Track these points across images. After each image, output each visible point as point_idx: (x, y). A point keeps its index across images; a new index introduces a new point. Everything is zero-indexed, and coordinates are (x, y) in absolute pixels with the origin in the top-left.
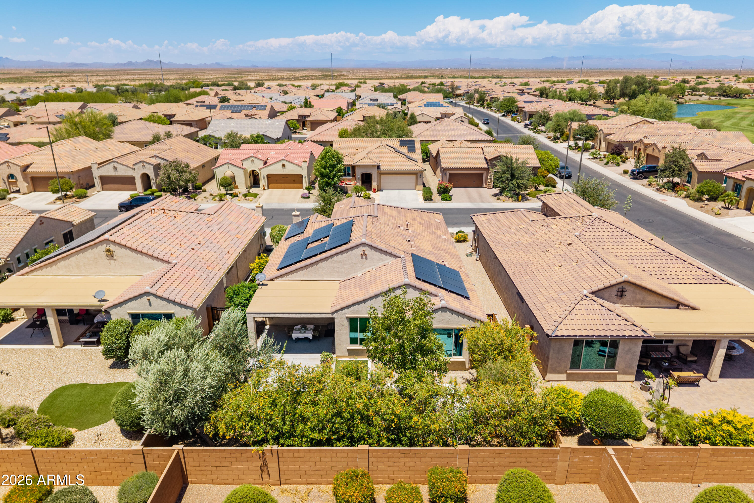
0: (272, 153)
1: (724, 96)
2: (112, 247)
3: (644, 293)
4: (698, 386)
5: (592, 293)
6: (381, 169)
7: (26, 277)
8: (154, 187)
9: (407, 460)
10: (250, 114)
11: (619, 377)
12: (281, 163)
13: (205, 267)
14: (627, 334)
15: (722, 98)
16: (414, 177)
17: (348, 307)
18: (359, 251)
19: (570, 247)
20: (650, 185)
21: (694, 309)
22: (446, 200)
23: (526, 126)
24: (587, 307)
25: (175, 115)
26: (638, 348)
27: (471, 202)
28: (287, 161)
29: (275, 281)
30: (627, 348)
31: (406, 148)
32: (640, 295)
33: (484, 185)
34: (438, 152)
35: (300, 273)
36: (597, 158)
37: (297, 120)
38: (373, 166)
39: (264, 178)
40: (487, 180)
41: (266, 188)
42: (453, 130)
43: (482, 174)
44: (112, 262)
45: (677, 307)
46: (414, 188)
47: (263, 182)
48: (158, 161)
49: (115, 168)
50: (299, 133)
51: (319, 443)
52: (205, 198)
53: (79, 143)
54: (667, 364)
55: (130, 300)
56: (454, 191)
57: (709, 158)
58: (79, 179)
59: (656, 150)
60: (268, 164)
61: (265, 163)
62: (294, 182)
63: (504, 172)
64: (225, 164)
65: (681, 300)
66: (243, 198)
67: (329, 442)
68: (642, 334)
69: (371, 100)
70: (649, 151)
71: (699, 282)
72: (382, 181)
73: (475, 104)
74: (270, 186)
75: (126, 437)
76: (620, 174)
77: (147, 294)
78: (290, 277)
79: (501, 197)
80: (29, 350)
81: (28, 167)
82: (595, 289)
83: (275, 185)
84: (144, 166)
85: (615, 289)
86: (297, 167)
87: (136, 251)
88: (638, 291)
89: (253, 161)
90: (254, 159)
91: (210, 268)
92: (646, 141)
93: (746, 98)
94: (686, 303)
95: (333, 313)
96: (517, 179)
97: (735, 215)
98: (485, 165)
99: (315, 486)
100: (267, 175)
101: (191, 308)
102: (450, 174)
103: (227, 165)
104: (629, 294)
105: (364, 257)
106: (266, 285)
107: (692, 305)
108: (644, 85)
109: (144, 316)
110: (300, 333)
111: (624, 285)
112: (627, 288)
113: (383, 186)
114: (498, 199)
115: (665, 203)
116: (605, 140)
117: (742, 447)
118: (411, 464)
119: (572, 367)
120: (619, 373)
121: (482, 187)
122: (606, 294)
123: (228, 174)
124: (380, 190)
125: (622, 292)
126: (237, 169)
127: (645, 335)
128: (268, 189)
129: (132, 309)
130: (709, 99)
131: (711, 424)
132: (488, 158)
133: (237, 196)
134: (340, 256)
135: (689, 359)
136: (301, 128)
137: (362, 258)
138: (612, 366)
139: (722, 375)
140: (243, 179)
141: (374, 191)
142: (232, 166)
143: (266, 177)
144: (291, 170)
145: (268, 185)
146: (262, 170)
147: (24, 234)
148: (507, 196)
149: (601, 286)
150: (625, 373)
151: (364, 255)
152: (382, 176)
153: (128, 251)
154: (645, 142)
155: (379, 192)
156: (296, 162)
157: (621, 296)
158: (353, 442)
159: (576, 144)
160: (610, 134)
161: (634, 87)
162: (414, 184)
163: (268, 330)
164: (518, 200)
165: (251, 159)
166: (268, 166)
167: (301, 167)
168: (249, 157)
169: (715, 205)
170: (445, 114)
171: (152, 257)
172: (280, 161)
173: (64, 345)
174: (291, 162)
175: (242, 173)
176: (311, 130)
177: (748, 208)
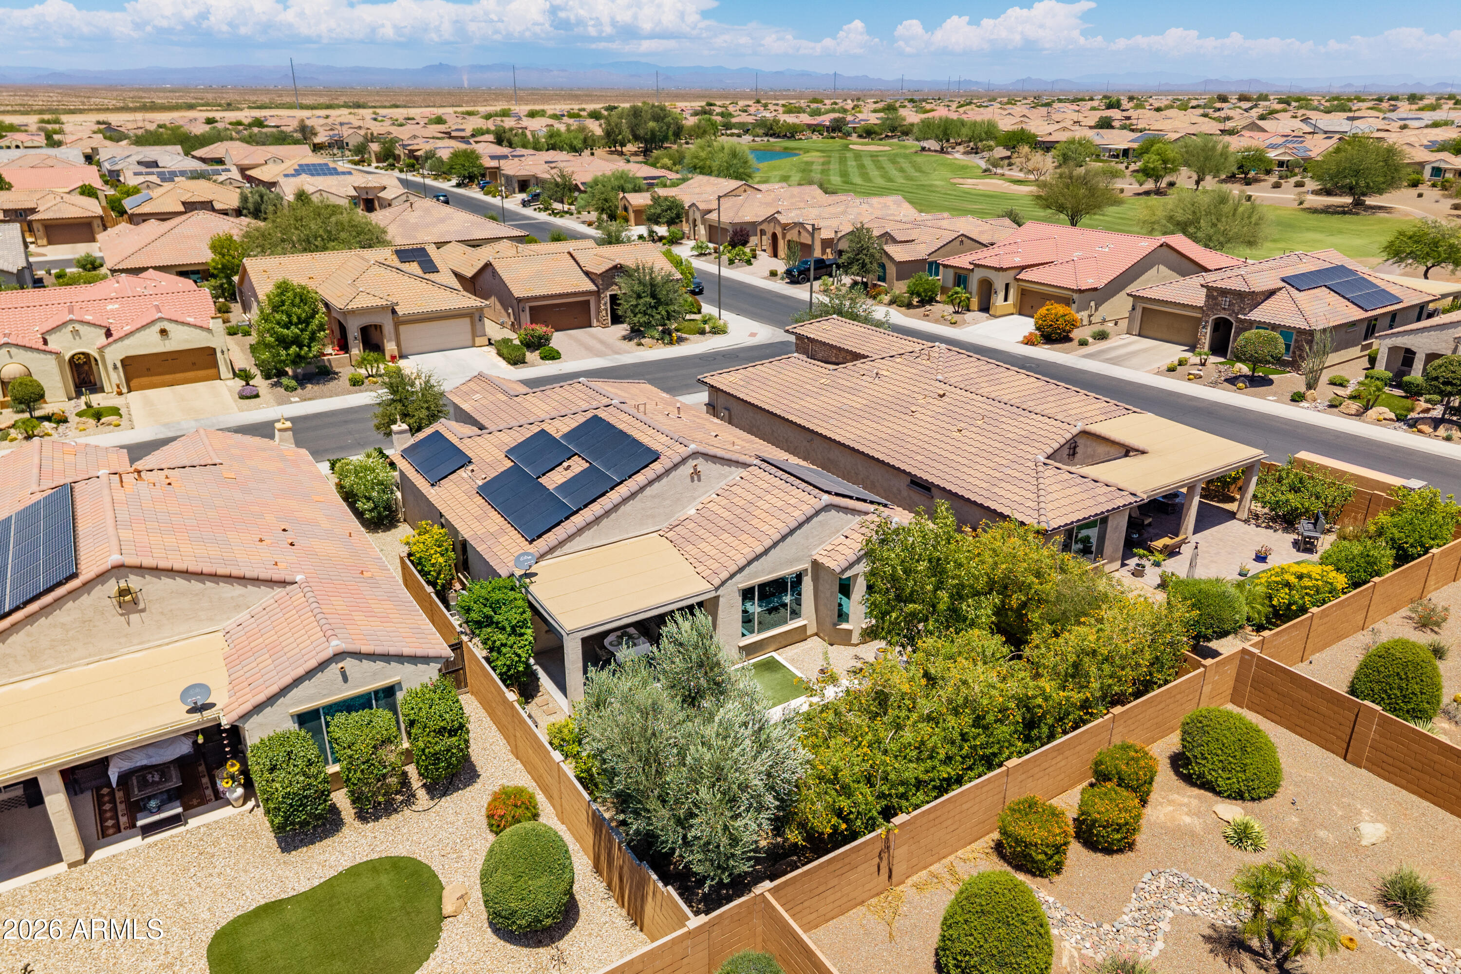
0: (110, 307)
1: (771, 136)
2: (134, 582)
3: (1094, 444)
5: (1048, 458)
6: (399, 313)
12: (157, 327)
13: (356, 574)
15: (772, 140)
16: (467, 320)
17: (742, 569)
18: (686, 470)
19: (947, 399)
20: (826, 291)
21: (1143, 452)
22: (551, 359)
23: (525, 204)
26: (1125, 522)
27: (597, 356)
28: (171, 320)
29: (548, 561)
30: (1115, 524)
31: (415, 265)
32: (1091, 448)
33: (595, 323)
36: (705, 255)
38: (383, 308)
39: (115, 367)
40: (598, 312)
41: (125, 390)
43: (588, 302)
44: (134, 617)
45: (1126, 455)
46: (470, 343)
47: (112, 378)
54: (1137, 536)
55: (297, 682)
56: (559, 340)
57: (898, 239)
59: (804, 233)
60: (116, 335)
61: (109, 334)
62: (194, 366)
63: (639, 297)
66: (89, 422)
68: (1132, 499)
69: (139, 163)
70: (792, 235)
72: (403, 337)
73: (374, 164)
74: (132, 384)
75: (526, 945)
76: (765, 278)
77: (339, 656)
78: (567, 548)
79: (643, 341)
82: (1050, 451)
83: (145, 380)
85: (1070, 445)
86: (198, 331)
88: (1091, 442)
89: (75, 332)
90: (78, 326)
91: (367, 574)
92: (783, 219)
94: (1136, 446)
95: (717, 589)
97: (976, 322)
98: (588, 287)
100: (122, 361)
101: (439, 659)
102: (531, 308)
103: (4, 350)
104: (1084, 447)
105: (696, 478)
106: (538, 573)
107: (1140, 447)
109: (332, 709)
111: (1078, 438)
112: (1081, 441)
113: (407, 346)
114: (640, 344)
116: (704, 222)
120: (1105, 563)
121: (590, 326)
122: (1063, 453)
123: (14, 369)
125: (1075, 447)
126: (36, 355)
128: (130, 391)
129: (301, 702)
131: (1288, 585)
132: (593, 272)
133: (65, 421)
134: (656, 485)
137: (693, 480)
138: (1100, 555)
140: (57, 377)
141: (394, 359)
142: (22, 352)
143: (119, 365)
144: (183, 339)
145: (128, 381)
146: (107, 351)
148: (652, 337)
149: (1059, 444)
150: (1112, 560)
151: (696, 474)
154: (783, 221)
155: (404, 363)
156: (190, 320)
157: (1074, 454)
158: (991, 763)
159: (651, 232)
160: (709, 212)
161: (652, 124)
164: (671, 343)
165: (70, 328)
166: (115, 341)
167: (208, 330)
168: (65, 324)
169: (943, 309)
170: (367, 190)
171: (242, 580)
172: (153, 322)
173: (88, 854)
174: (183, 323)
175: (51, 363)
176: (50, 243)
177: (985, 308)
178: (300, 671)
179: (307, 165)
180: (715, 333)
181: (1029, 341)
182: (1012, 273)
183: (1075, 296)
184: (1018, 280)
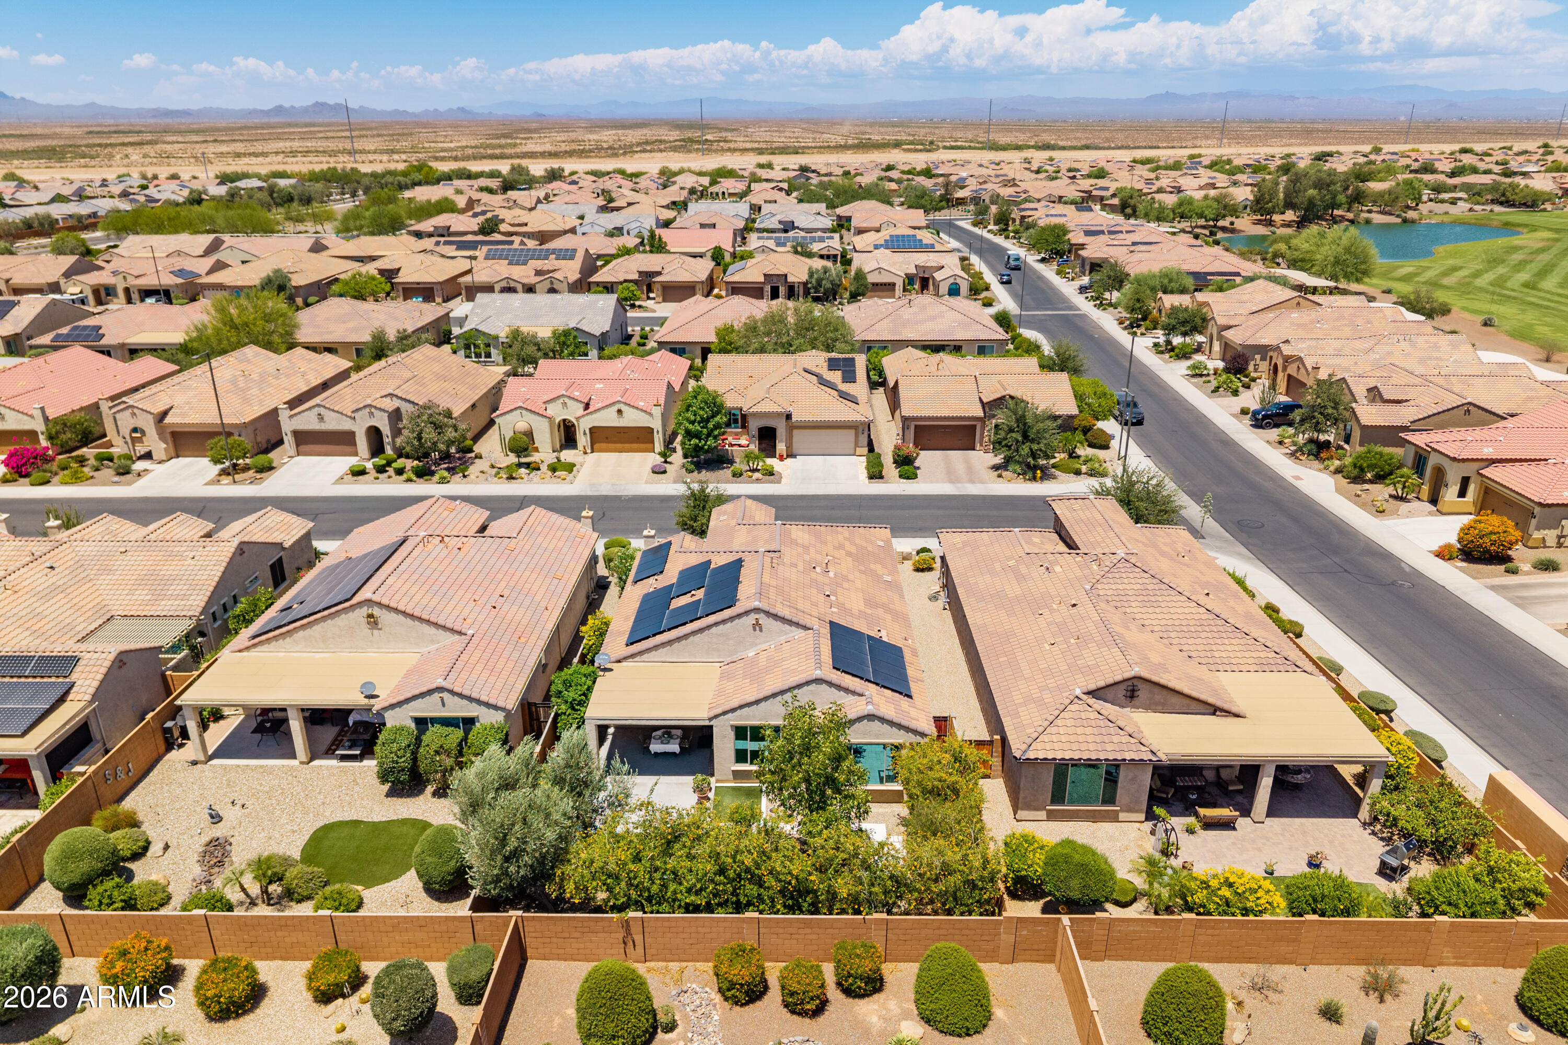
0: (597, 386)
1: (1501, 203)
2: (376, 611)
3: (1165, 692)
4: (1234, 829)
5: (1088, 693)
6: (794, 419)
7: (245, 654)
8: (389, 451)
9: (807, 931)
10: (545, 268)
11: (1122, 816)
12: (616, 408)
13: (515, 638)
14: (1128, 756)
15: (1498, 208)
16: (853, 432)
17: (733, 710)
18: (750, 619)
19: (1074, 610)
20: (1281, 443)
21: (1236, 716)
22: (908, 478)
23: (1083, 290)
24: (1076, 715)
25: (399, 269)
26: (1146, 778)
27: (951, 481)
28: (625, 404)
29: (624, 664)
30: (1131, 775)
31: (839, 374)
32: (1159, 696)
33: (978, 446)
34: (897, 382)
35: (661, 651)
36: (1201, 375)
37: (635, 282)
38: (778, 414)
39: (585, 434)
40: (982, 437)
41: (589, 451)
42: (933, 318)
43: (975, 426)
44: (375, 632)
45: (1214, 714)
46: (852, 452)
47: (583, 440)
48: (396, 403)
49: (321, 418)
50: (640, 307)
51: (696, 909)
52: (482, 472)
53: (248, 361)
54: (1194, 797)
55: (415, 698)
56: (923, 459)
57: (1386, 396)
58: (256, 435)
59: (1302, 370)
60: (591, 409)
61: (587, 406)
62: (638, 440)
63: (1011, 430)
64: (516, 409)
65: (1219, 703)
66: (550, 473)
67: (709, 908)
68: (1148, 757)
69: (780, 222)
70: (1291, 369)
71: (1263, 667)
72: (794, 439)
74: (596, 446)
75: (432, 898)
76: (1234, 415)
77: (440, 689)
78: (645, 657)
79: (1004, 474)
80: (262, 767)
81: (165, 413)
82: (1092, 687)
83: (604, 445)
84: (371, 414)
85: (1123, 687)
86: (643, 414)
87: (412, 616)
88: (1156, 690)
89: (564, 404)
90: (567, 400)
91: (523, 640)
93: (1545, 210)
94: (1226, 706)
95: (710, 719)
96: (1032, 441)
97: (1410, 514)
98: (979, 412)
99: (690, 964)
100: (590, 429)
101: (503, 709)
102: (916, 426)
103: (518, 411)
104: (1143, 693)
105: (757, 628)
106: (611, 670)
107: (1234, 709)
108: (1332, 188)
109: (434, 721)
110: (662, 743)
111: (1136, 682)
112: (1141, 685)
113: (796, 448)
114: (1000, 476)
115: (1298, 484)
116: (1220, 338)
117: (1240, 917)
118: (814, 937)
119: (1053, 802)
120: (1121, 810)
121: (974, 449)
122: (1110, 694)
123: (522, 426)
124: (791, 455)
125: (1133, 691)
126: (537, 417)
127: (1154, 759)
128: (592, 452)
129: (417, 711)
130: (1471, 210)
131: (1208, 887)
132: (985, 400)
133: (539, 469)
134: (721, 627)
135: (1231, 788)
136: (645, 296)
137: (755, 630)
138: (1109, 799)
139: (1270, 814)
140: (548, 435)
141: (781, 458)
142: (529, 413)
143: (587, 431)
144: (632, 419)
145: (592, 445)
146: (581, 420)
147: (219, 574)
148: (1015, 472)
149: (1101, 684)
150: (1130, 810)
151: (757, 626)
152: (795, 432)
153: (401, 617)
154: (1285, 352)
155: (789, 460)
156: (641, 405)
157: (1132, 697)
158: (739, 908)
159: (1168, 342)
160: (1230, 327)
161: (1312, 192)
162: (853, 445)
163: (614, 734)
164: (1034, 479)
165: (562, 401)
166: (591, 413)
167: (650, 414)
168: (559, 397)
169: (1381, 492)
170: (924, 269)
171: (436, 625)
172: (614, 404)
173: (311, 760)
174: (633, 407)
175: (545, 424)
176: (664, 301)
177: (1433, 499)
178: (417, 692)
179: (897, 236)
180: (1091, 475)
181: (1443, 554)
182: (1476, 466)
183: (1537, 510)
184: (1481, 475)
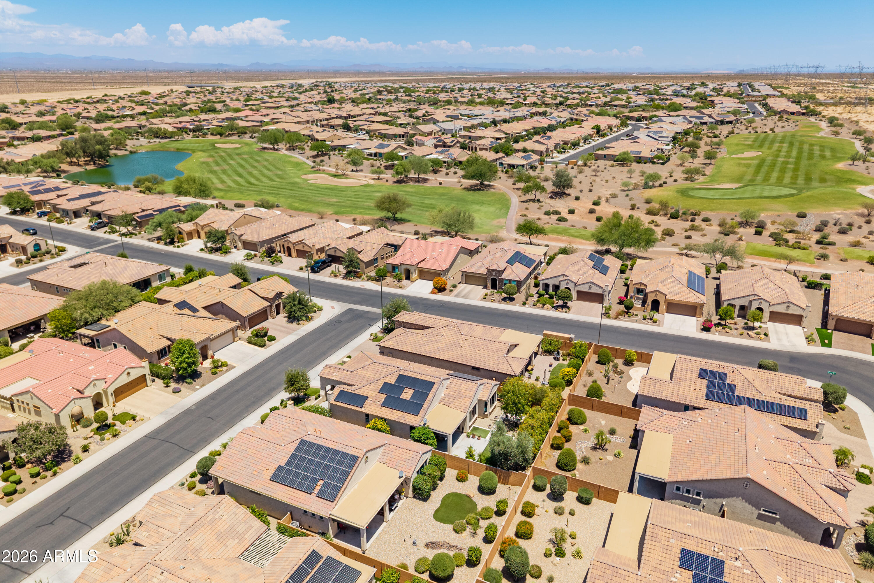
12: (126, 372)
16: (231, 332)
20: (335, 276)
21: (518, 345)
22: (273, 340)
27: (288, 334)
28: (129, 368)
31: (187, 310)
33: (270, 317)
36: (251, 258)
38: (206, 339)
39: (110, 395)
40: (271, 313)
43: (267, 310)
46: (233, 341)
47: (110, 400)
57: (358, 250)
60: (108, 380)
61: (105, 381)
62: (138, 384)
64: (71, 401)
70: (298, 247)
72: (211, 346)
76: (298, 271)
78: (427, 414)
80: (380, 534)
83: (121, 397)
89: (95, 385)
90: (95, 382)
97: (408, 285)
98: (267, 304)
102: (248, 319)
103: (73, 402)
105: (443, 386)
114: (299, 324)
121: (268, 319)
123: (76, 410)
124: (213, 354)
126: (82, 400)
128: (116, 403)
131: (566, 375)
132: (269, 297)
133: (115, 424)
140: (89, 406)
141: (212, 357)
143: (113, 393)
144: (135, 374)
145: (116, 399)
146: (109, 389)
148: (303, 320)
156: (137, 365)
159: (211, 247)
160: (242, 235)
162: (232, 338)
164: (310, 320)
165: (93, 384)
167: (144, 368)
169: (391, 281)
174: (132, 368)
175: (86, 402)
177: (408, 278)
178: (417, 461)
180: (320, 311)
182: (415, 265)
183: (441, 273)
184: (418, 268)
